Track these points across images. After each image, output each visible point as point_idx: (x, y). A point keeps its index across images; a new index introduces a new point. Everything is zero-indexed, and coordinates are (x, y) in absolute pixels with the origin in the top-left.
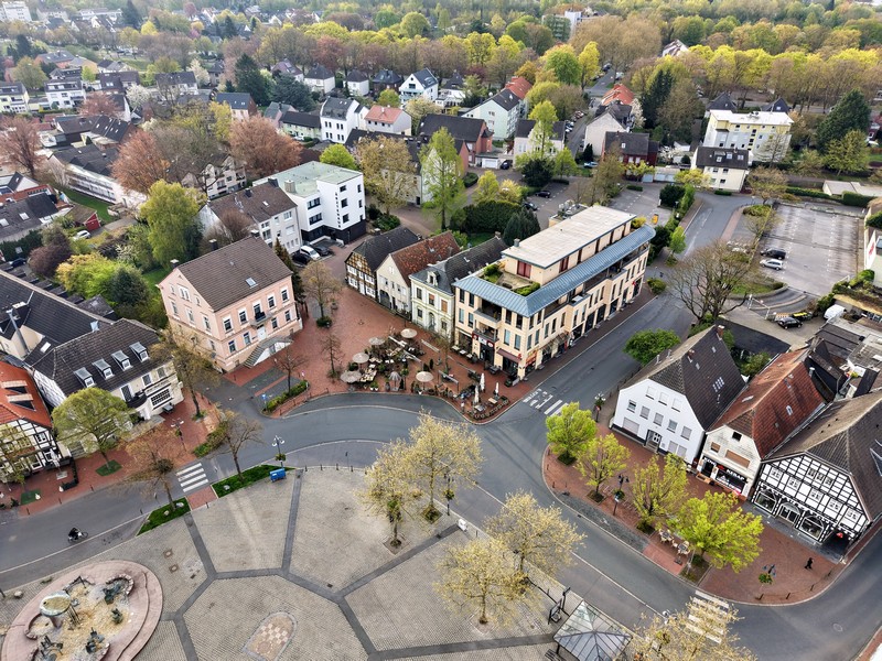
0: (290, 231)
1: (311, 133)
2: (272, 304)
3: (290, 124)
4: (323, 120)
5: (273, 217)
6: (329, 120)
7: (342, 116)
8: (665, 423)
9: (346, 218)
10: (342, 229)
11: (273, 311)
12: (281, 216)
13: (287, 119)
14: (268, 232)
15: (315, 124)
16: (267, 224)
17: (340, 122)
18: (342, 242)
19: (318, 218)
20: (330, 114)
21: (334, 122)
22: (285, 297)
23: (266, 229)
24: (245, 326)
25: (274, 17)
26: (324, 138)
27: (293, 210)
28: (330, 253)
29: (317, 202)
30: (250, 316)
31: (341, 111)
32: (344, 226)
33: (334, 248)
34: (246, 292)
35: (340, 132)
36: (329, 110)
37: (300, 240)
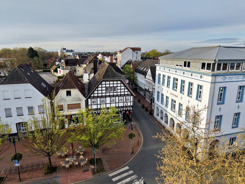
8: (25, 111)
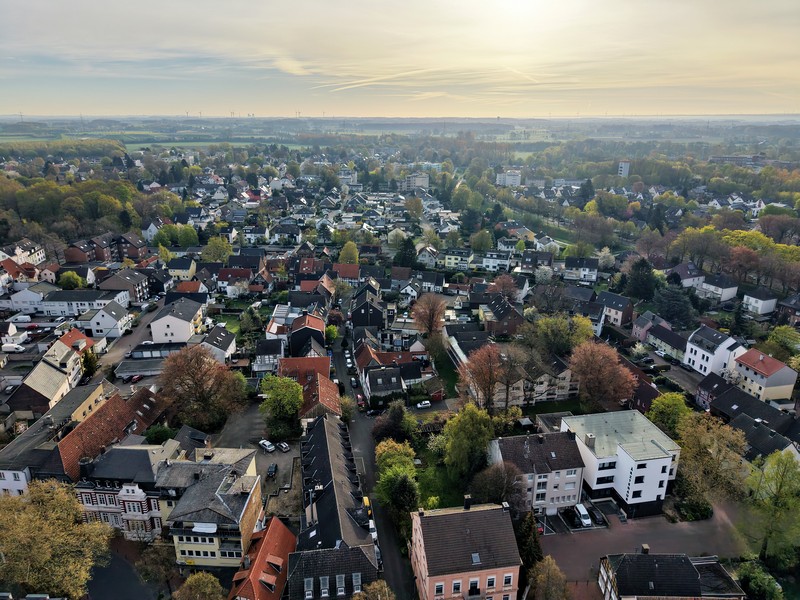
0: (570, 487)
1: (674, 353)
2: (491, 583)
3: (656, 337)
4: (689, 346)
5: (554, 472)
6: (695, 348)
7: (712, 350)
9: (637, 494)
10: (629, 502)
11: (490, 591)
12: (563, 472)
13: (656, 331)
14: (544, 484)
15: (680, 346)
16: (545, 477)
17: (707, 354)
18: (625, 515)
19: (609, 480)
20: (700, 344)
21: (701, 352)
22: (508, 581)
23: (543, 480)
24: (456, 595)
25: (715, 201)
26: (686, 362)
27: (579, 470)
28: (604, 523)
29: (612, 466)
30: (465, 588)
31: (711, 344)
32: (631, 501)
33: (613, 519)
34: (467, 567)
35: (704, 364)
36: (699, 338)
37: (578, 498)
